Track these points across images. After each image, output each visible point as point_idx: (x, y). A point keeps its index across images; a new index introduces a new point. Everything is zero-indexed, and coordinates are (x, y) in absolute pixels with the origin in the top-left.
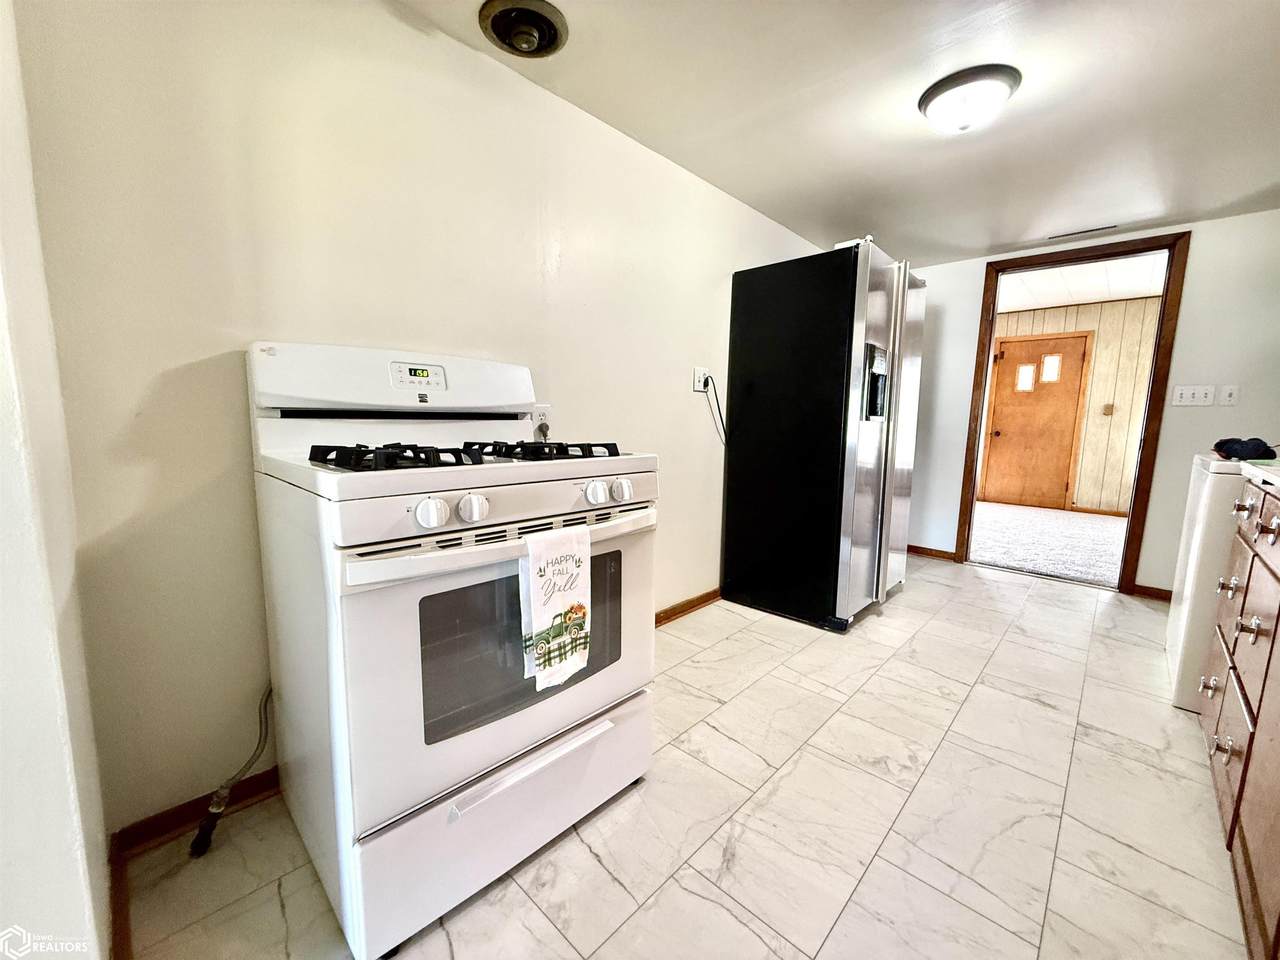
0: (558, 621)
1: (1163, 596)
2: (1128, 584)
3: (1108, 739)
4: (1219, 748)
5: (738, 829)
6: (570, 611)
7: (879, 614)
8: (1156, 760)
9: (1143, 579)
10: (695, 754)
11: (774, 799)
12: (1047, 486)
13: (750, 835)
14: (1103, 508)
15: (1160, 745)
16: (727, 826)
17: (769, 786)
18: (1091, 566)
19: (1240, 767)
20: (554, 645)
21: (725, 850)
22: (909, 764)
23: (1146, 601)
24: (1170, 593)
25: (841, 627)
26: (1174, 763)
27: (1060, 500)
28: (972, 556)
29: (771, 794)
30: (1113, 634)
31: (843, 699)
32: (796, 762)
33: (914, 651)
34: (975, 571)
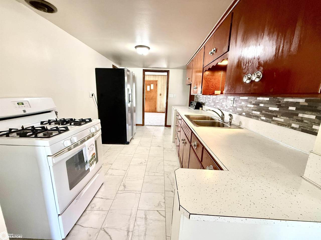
0: (92, 157)
1: (170, 126)
2: (166, 126)
3: (167, 149)
4: (177, 146)
5: (124, 182)
6: (93, 155)
7: (133, 139)
8: (171, 150)
9: (167, 124)
10: (111, 175)
11: (128, 175)
12: (153, 108)
13: (126, 182)
14: (161, 112)
15: (172, 148)
16: (122, 182)
17: (126, 174)
18: (161, 123)
19: (179, 147)
20: (91, 162)
21: (124, 186)
22: (145, 162)
23: (168, 127)
24: (171, 126)
25: (128, 143)
26: (173, 149)
27: (155, 111)
28: (145, 124)
29: (127, 175)
30: (165, 134)
31: (133, 156)
32: (129, 169)
33: (141, 144)
34: (146, 127)
